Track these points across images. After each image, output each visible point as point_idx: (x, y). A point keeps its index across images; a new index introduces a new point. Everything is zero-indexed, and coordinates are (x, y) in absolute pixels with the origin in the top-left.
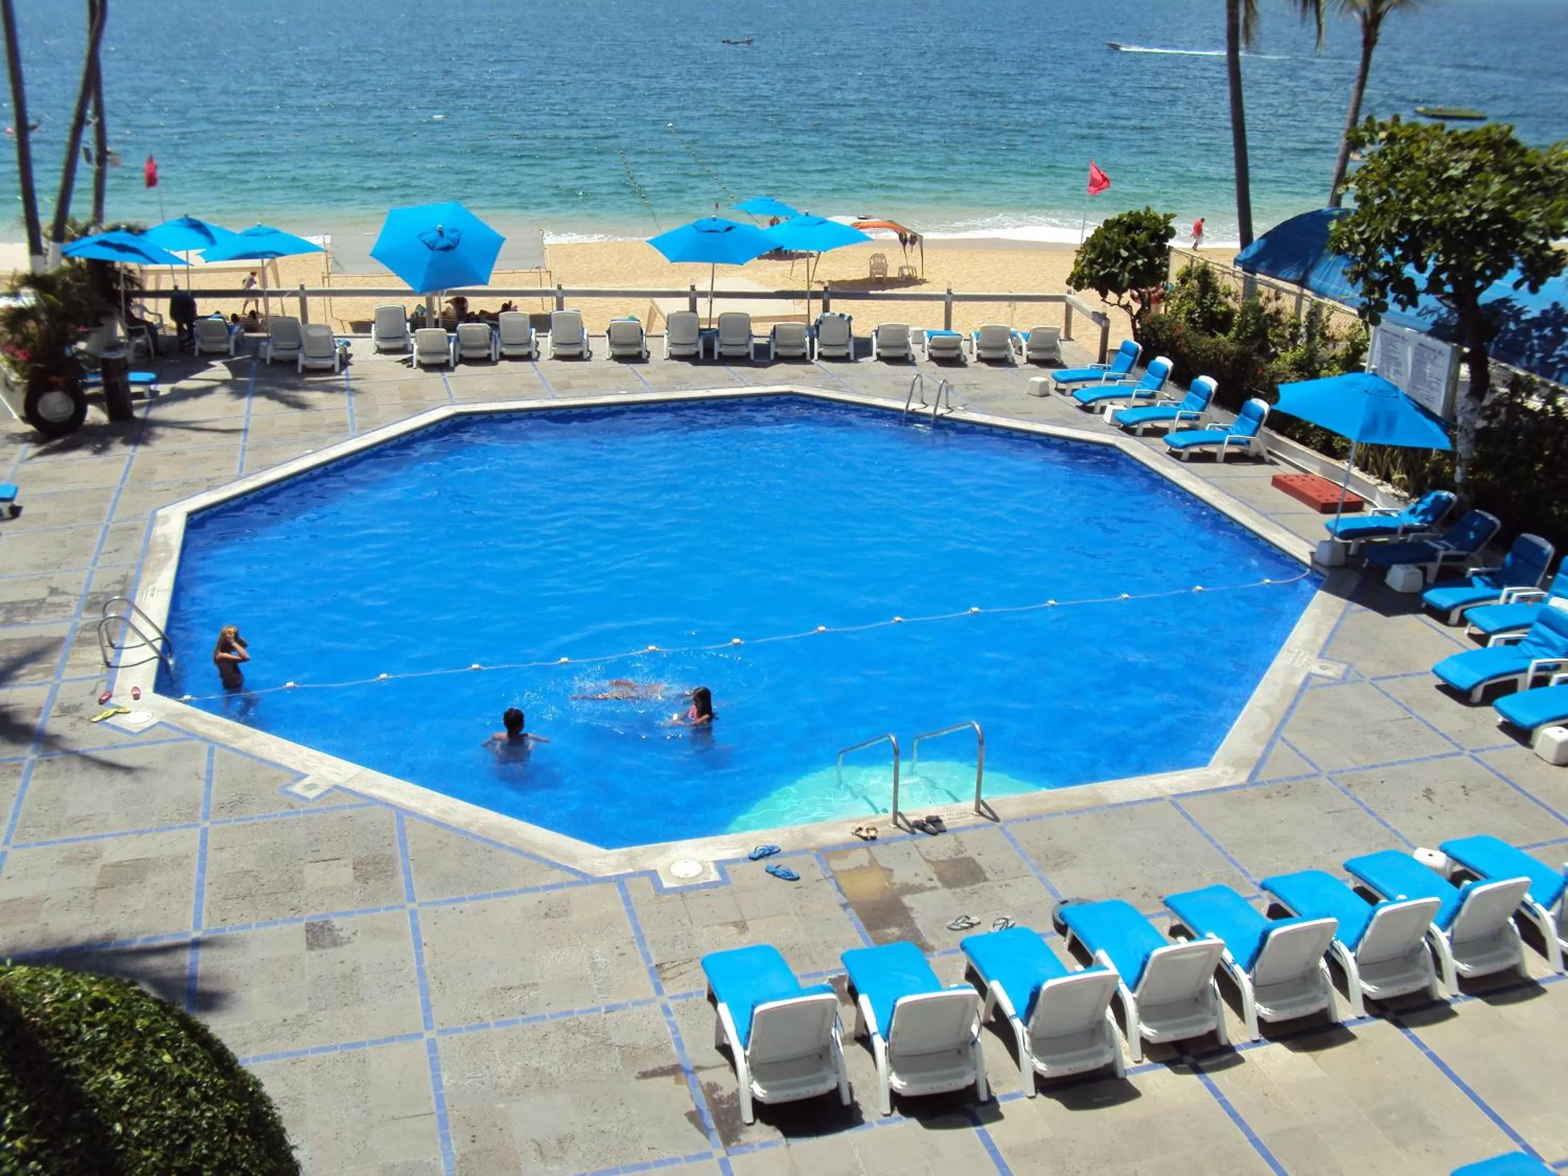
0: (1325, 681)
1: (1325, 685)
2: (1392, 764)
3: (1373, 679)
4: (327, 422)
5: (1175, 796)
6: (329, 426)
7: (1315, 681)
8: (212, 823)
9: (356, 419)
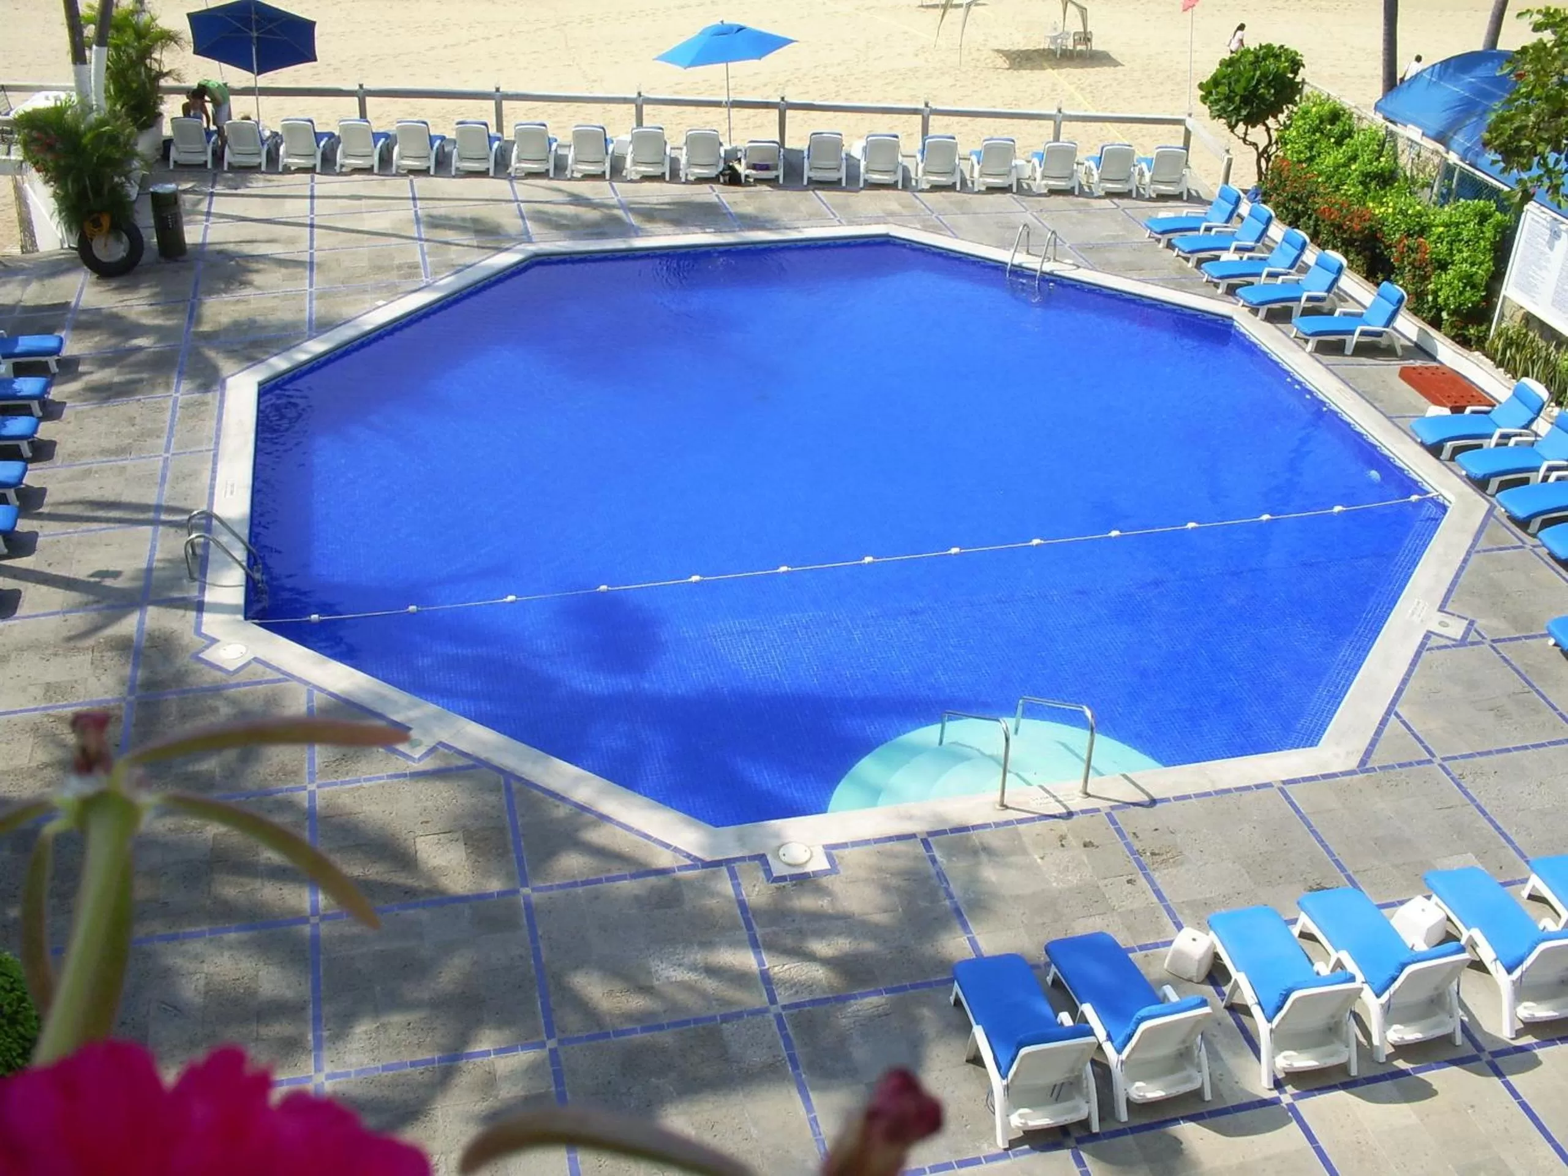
0: (1444, 642)
1: (1446, 647)
2: (1508, 750)
3: (1493, 641)
4: (397, 262)
5: (1284, 782)
6: (400, 267)
7: (1433, 642)
8: (319, 787)
9: (428, 260)
